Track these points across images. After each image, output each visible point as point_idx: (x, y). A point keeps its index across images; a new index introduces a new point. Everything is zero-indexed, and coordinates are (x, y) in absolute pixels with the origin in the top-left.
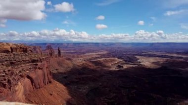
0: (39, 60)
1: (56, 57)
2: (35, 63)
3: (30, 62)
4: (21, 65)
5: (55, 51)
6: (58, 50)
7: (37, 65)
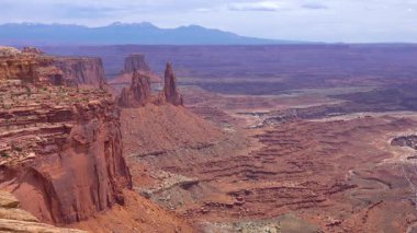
0: (75, 110)
1: (158, 102)
2: (58, 125)
3: (41, 120)
4: (8, 128)
5: (153, 78)
6: (167, 72)
7: (66, 130)
